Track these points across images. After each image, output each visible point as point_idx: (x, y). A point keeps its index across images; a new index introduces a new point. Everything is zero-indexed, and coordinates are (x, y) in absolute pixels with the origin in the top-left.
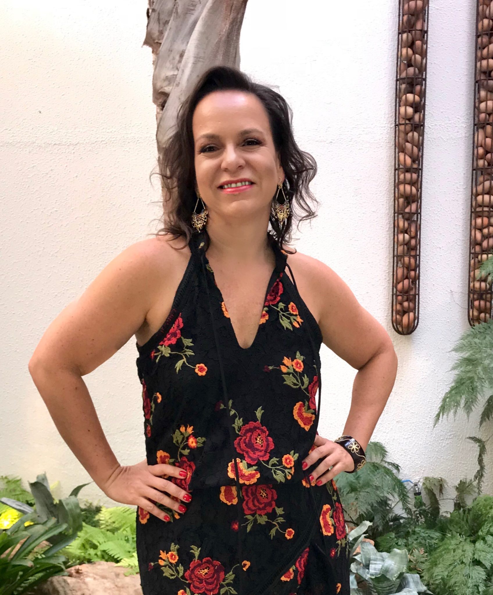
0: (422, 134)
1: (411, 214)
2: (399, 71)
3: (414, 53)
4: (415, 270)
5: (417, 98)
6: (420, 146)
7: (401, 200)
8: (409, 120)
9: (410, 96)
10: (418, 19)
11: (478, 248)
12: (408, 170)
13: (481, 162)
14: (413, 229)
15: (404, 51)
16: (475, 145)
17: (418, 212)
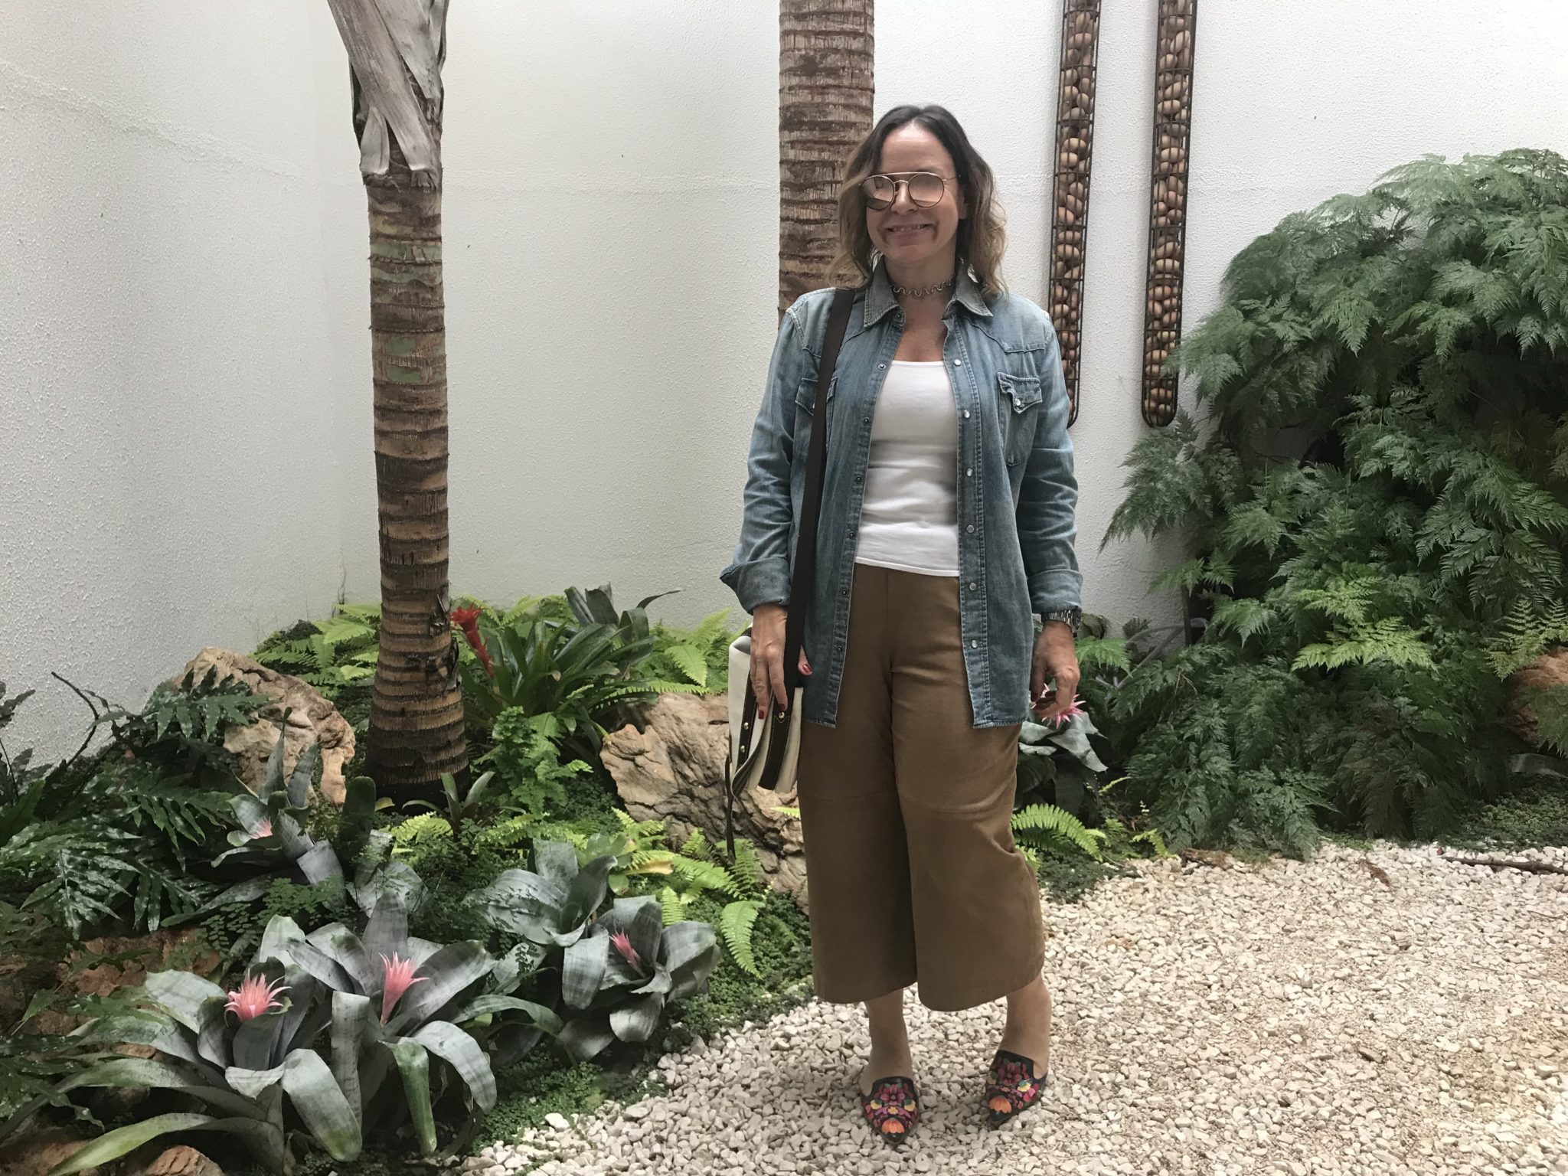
0: (1087, 186)
1: (1072, 280)
2: (1060, 112)
3: (1080, 92)
4: (1075, 349)
5: (1082, 143)
6: (1085, 198)
7: (1060, 264)
8: (1072, 168)
9: (1074, 141)
10: (1085, 54)
11: (1157, 324)
12: (1069, 228)
13: (1162, 220)
14: (1074, 298)
15: (1068, 89)
16: (1154, 201)
17: (1081, 279)
